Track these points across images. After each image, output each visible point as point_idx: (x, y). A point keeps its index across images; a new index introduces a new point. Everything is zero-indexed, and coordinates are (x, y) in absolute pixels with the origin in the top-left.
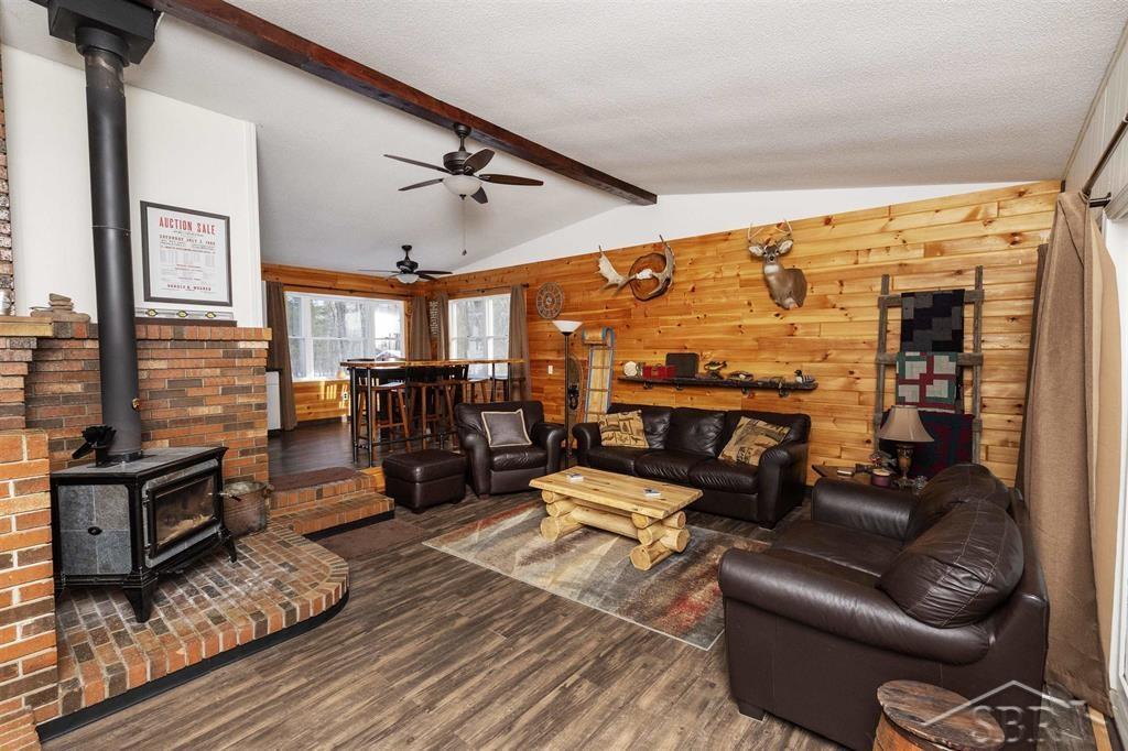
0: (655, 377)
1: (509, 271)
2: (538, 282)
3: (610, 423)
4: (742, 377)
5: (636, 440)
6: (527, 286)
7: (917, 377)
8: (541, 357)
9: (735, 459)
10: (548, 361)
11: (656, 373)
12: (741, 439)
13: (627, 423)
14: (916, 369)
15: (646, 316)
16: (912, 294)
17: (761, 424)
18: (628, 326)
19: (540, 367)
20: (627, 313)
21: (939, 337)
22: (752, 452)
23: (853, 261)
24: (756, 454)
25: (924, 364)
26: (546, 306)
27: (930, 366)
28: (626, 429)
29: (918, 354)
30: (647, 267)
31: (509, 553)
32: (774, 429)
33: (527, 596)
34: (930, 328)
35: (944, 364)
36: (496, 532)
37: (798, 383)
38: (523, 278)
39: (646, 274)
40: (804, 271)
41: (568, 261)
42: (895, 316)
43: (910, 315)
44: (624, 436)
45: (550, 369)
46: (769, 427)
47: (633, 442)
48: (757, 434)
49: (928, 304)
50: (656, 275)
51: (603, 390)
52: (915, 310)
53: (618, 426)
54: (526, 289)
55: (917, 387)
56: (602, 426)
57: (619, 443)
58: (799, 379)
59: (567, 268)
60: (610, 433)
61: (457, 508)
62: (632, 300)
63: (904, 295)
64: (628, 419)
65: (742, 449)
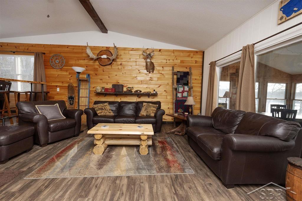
0: (110, 92)
1: (33, 45)
2: (50, 53)
3: (99, 107)
4: (139, 91)
5: (110, 113)
6: (44, 54)
7: (181, 91)
8: (53, 84)
9: (145, 115)
10: (57, 86)
11: (110, 91)
12: (146, 109)
13: (105, 107)
14: (181, 89)
15: (103, 71)
16: (179, 72)
17: (150, 104)
18: (96, 74)
19: (53, 88)
20: (96, 70)
21: (184, 82)
22: (151, 112)
23: (166, 62)
24: (152, 112)
25: (183, 88)
26: (56, 63)
27: (184, 89)
28: (105, 109)
29: (181, 86)
30: (104, 54)
31: (87, 166)
32: (154, 105)
33: (118, 182)
34: (183, 80)
35: (186, 88)
36: (68, 159)
37: (154, 93)
38: (42, 50)
39: (104, 56)
40: (154, 63)
41: (68, 46)
42: (175, 77)
43: (179, 76)
44: (106, 112)
45: (58, 90)
46: (153, 105)
47: (109, 113)
48: (151, 107)
49: (182, 74)
50: (109, 57)
51: (86, 97)
52: (180, 75)
53: (102, 108)
54: (43, 55)
55: (181, 94)
56: (96, 109)
57: (104, 114)
58: (155, 92)
59: (66, 49)
60: (101, 111)
61: (30, 154)
62: (98, 65)
63: (178, 72)
64: (105, 106)
65: (147, 112)
